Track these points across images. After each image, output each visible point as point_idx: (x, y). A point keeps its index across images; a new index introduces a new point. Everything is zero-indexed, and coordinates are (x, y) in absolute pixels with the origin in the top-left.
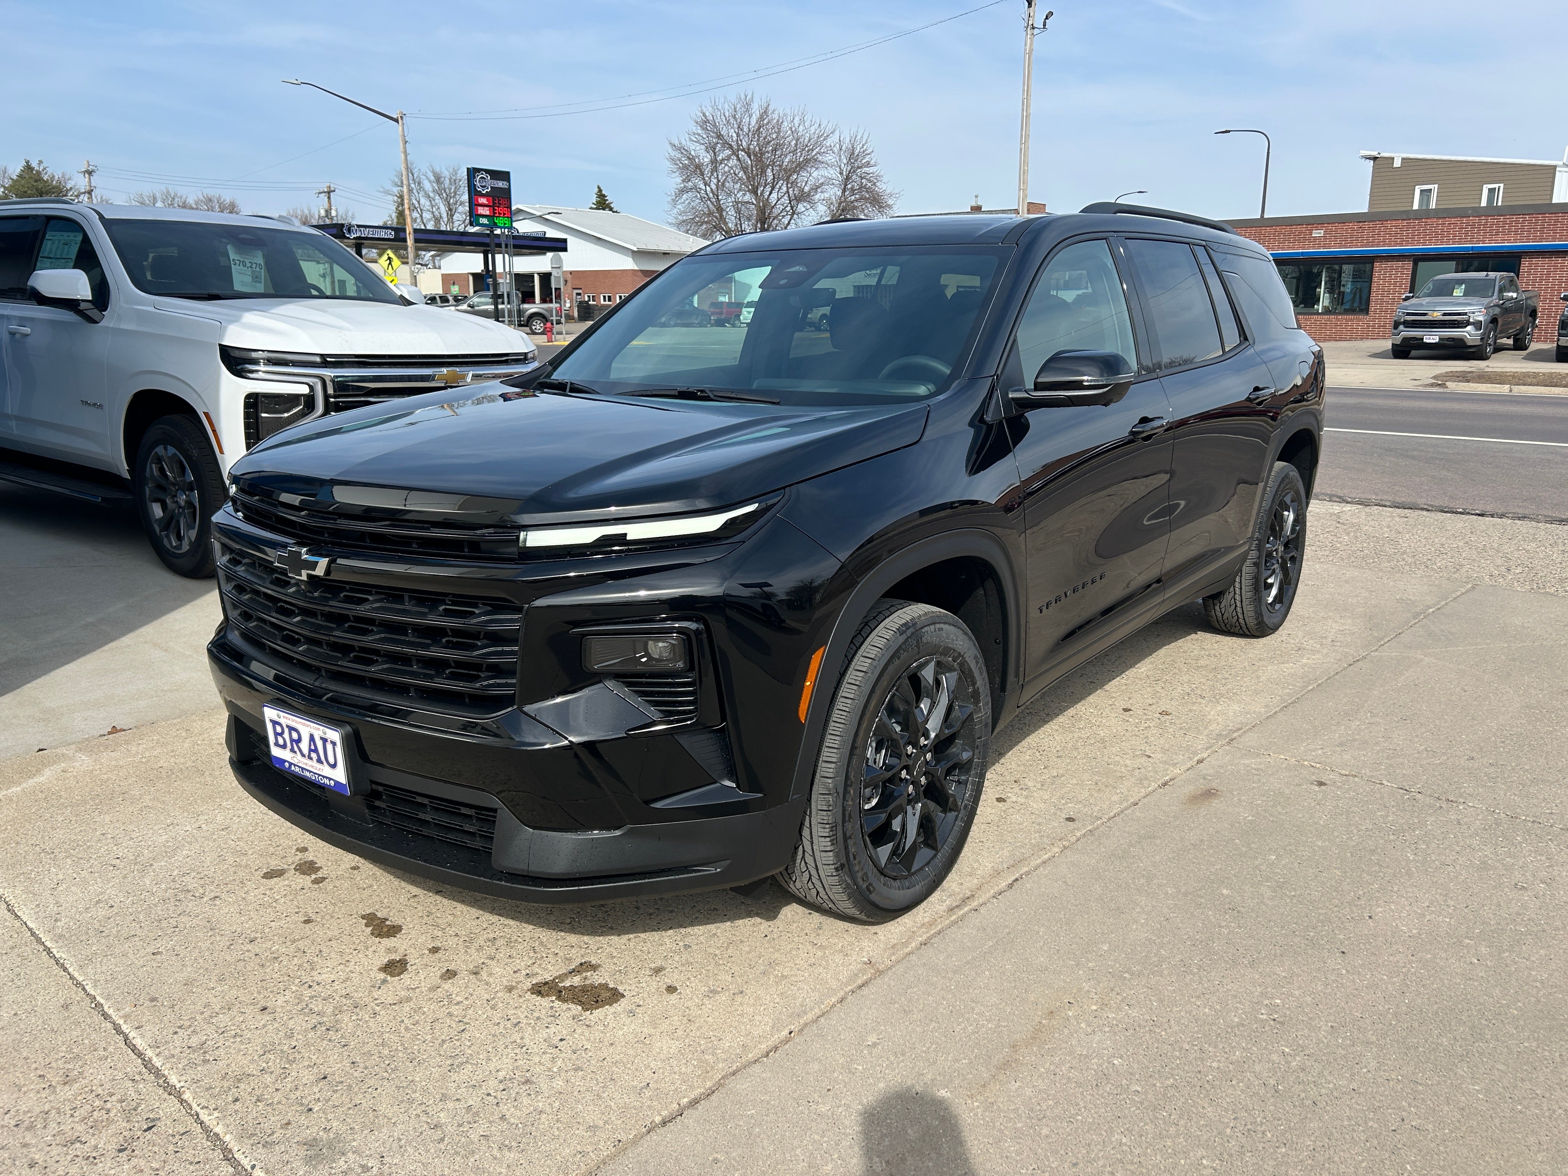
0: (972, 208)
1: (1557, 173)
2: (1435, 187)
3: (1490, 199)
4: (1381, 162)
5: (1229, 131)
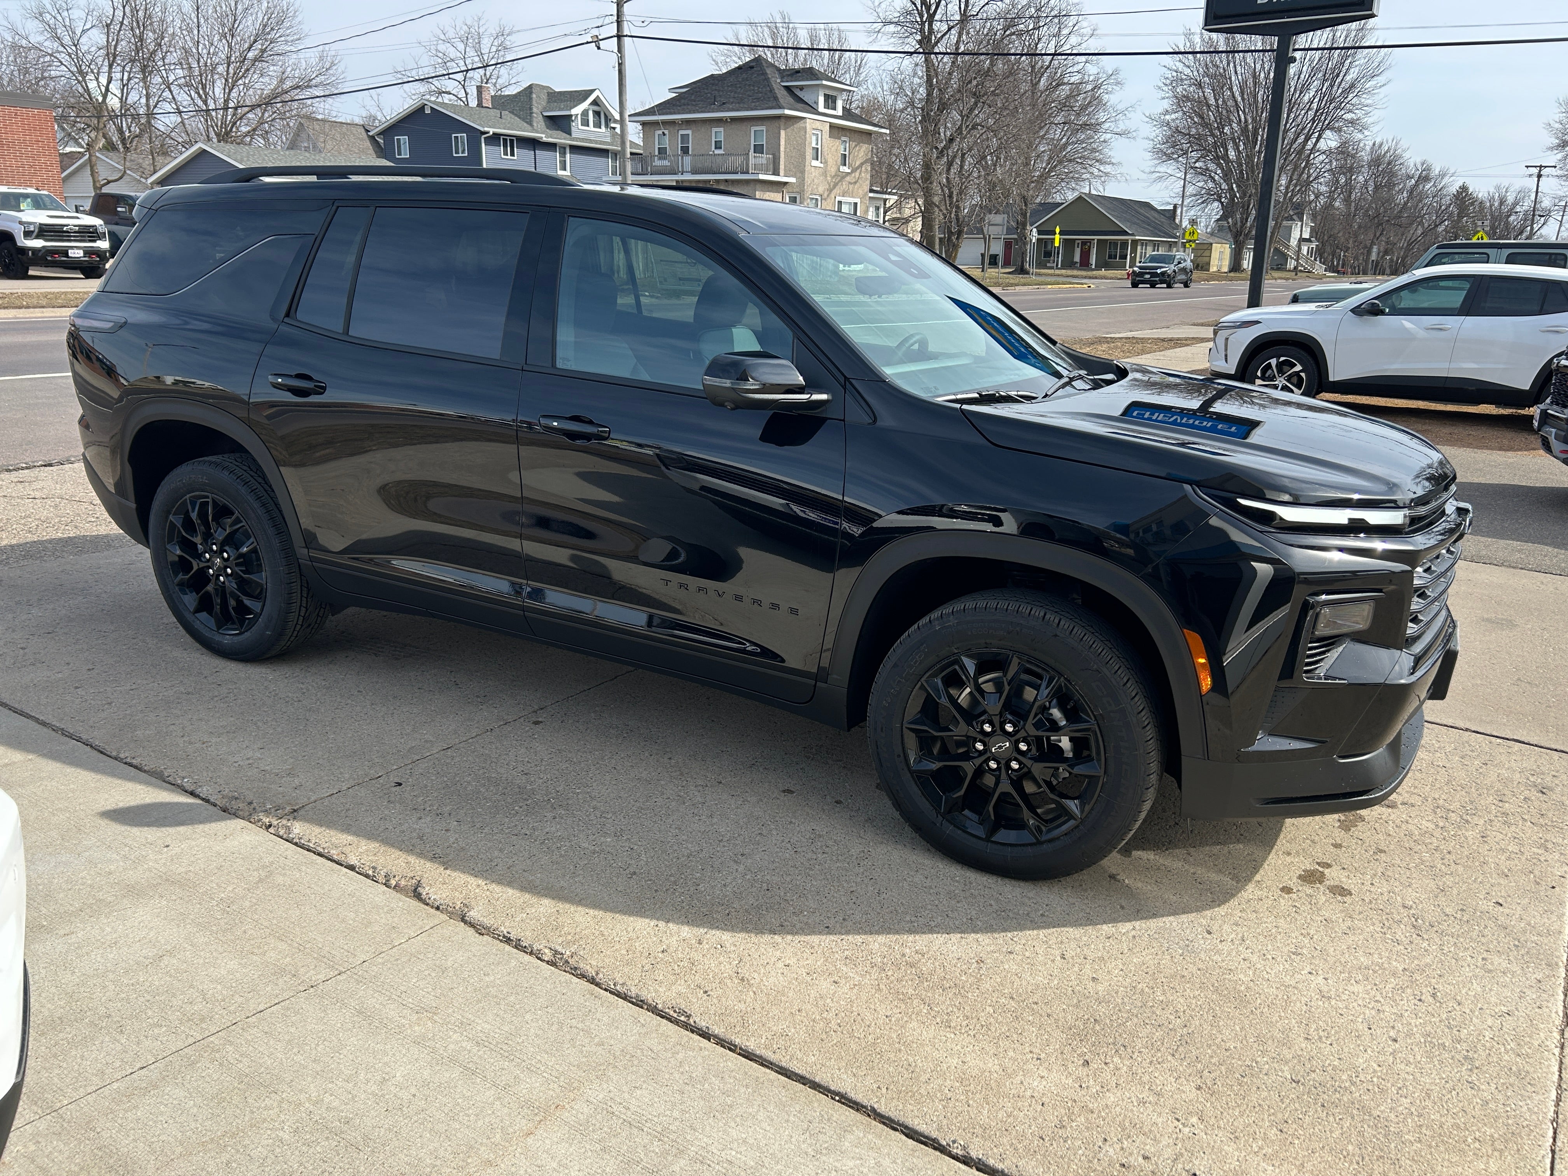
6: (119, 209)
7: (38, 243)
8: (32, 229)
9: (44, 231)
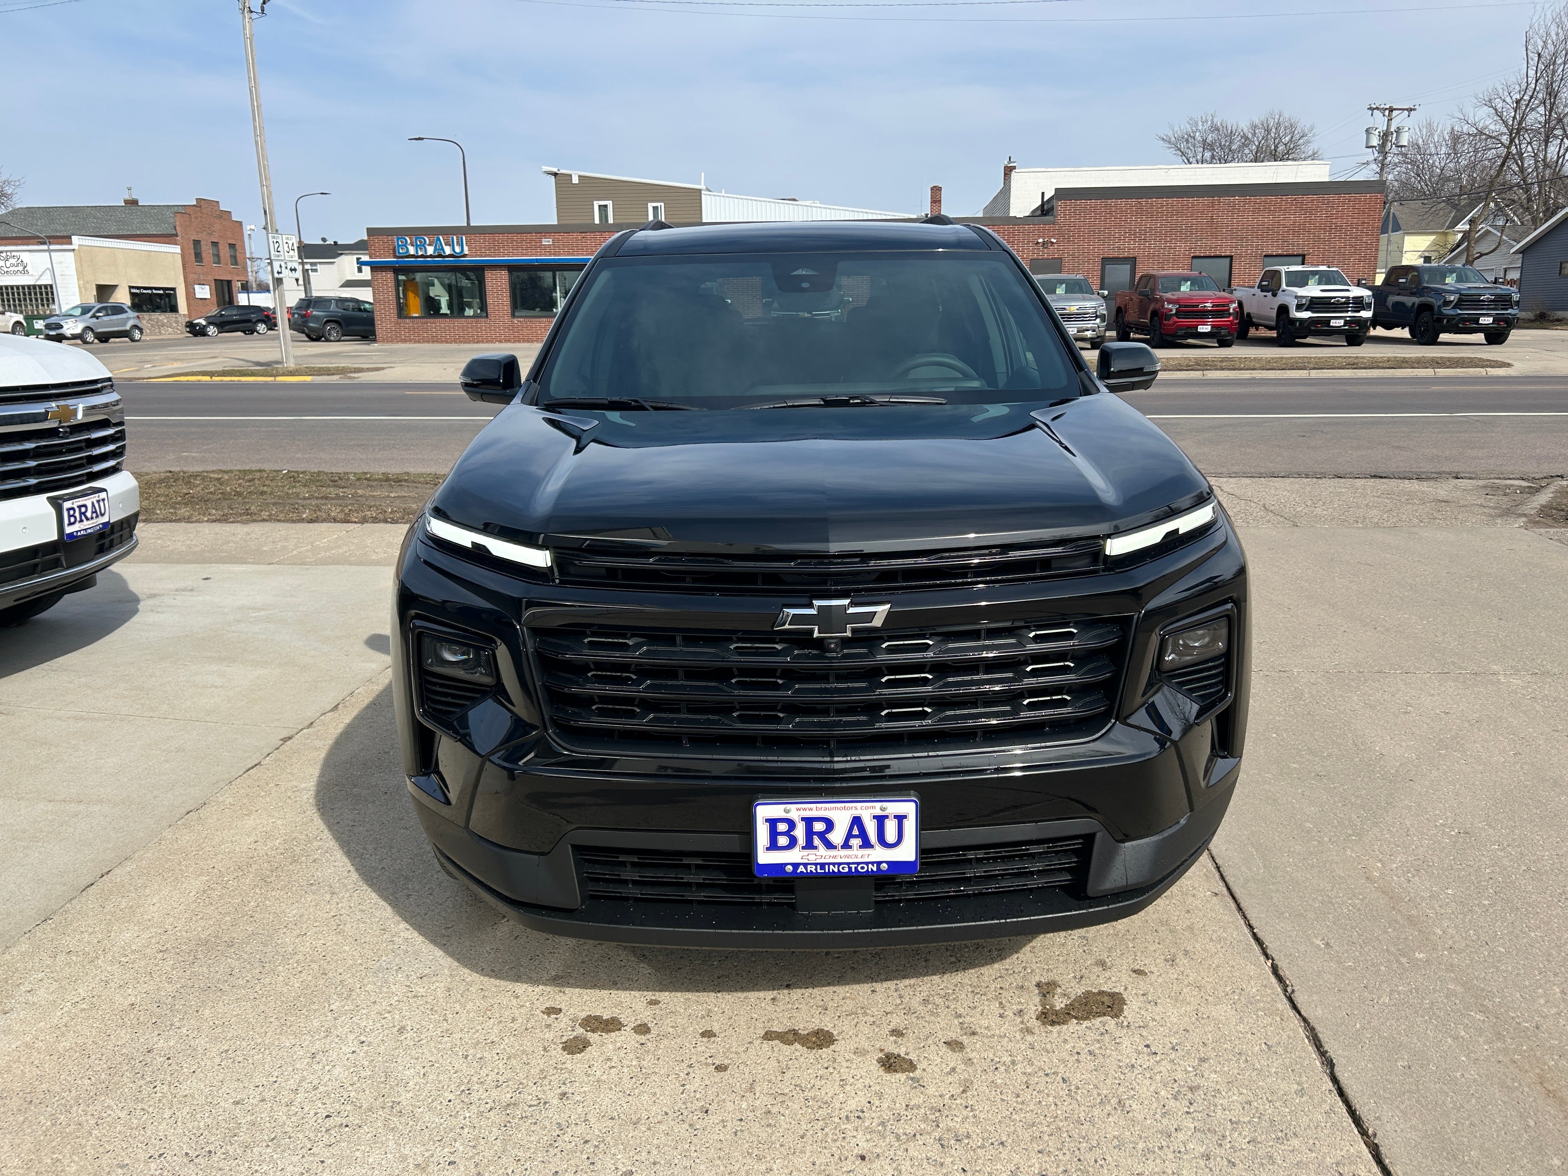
0: (126, 202)
1: (703, 196)
2: (609, 203)
3: (655, 214)
4: (561, 178)
5: (422, 139)
6: (1401, 281)
7: (1306, 315)
8: (1304, 302)
9: (1314, 304)
